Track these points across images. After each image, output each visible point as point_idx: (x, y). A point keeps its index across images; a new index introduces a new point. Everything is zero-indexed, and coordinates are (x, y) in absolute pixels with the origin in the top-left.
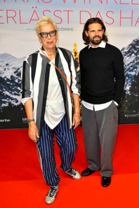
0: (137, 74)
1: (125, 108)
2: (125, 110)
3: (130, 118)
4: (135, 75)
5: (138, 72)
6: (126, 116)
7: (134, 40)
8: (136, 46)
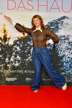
0: (51, 48)
1: (43, 74)
2: (42, 75)
3: (46, 81)
4: (50, 49)
5: (52, 47)
6: (43, 79)
7: (49, 22)
8: (51, 27)
